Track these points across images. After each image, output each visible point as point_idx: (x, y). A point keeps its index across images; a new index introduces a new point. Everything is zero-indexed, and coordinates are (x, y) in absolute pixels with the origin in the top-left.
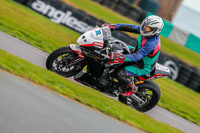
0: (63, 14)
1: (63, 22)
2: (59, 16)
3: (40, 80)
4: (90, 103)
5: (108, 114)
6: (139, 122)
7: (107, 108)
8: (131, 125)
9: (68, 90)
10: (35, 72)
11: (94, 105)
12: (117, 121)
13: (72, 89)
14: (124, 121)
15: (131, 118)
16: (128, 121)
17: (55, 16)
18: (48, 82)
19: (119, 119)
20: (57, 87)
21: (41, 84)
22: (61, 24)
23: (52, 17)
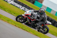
0: (11, 1)
2: (10, 1)
4: (19, 27)
5: (24, 30)
6: (33, 32)
7: (24, 28)
8: (31, 33)
9: (13, 23)
10: (4, 18)
11: (20, 27)
12: (27, 32)
13: (14, 22)
14: (29, 32)
15: (31, 31)
16: (30, 32)
18: (7, 20)
19: (27, 31)
20: (10, 22)
21: (5, 21)
22: (11, 4)
23: (8, 2)
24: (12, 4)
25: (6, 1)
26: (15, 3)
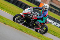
3: (35, 35)
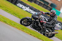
1: (27, 10)
2: (25, 8)
9: (28, 31)
17: (24, 8)
18: (22, 29)
20: (24, 30)
21: (20, 29)
23: (23, 9)
24: (27, 11)
25: (21, 8)
26: (31, 10)
